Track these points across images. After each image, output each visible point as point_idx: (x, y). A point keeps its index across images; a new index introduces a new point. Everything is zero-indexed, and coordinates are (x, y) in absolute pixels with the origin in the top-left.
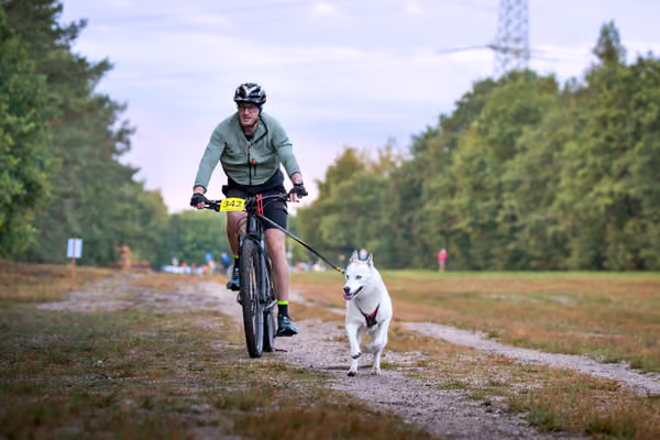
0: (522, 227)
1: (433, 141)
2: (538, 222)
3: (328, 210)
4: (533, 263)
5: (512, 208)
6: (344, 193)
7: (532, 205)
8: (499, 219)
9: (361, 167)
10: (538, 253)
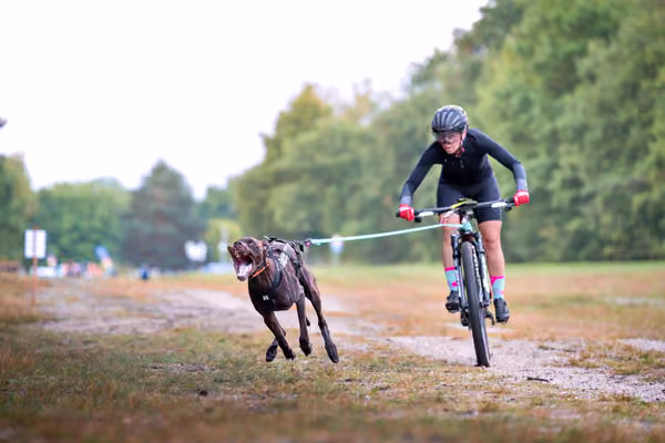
0: (590, 197)
1: (442, 68)
2: (616, 188)
3: (281, 178)
4: (608, 250)
5: (574, 168)
6: (304, 152)
7: (606, 164)
8: (554, 185)
9: (328, 112)
10: (615, 235)
